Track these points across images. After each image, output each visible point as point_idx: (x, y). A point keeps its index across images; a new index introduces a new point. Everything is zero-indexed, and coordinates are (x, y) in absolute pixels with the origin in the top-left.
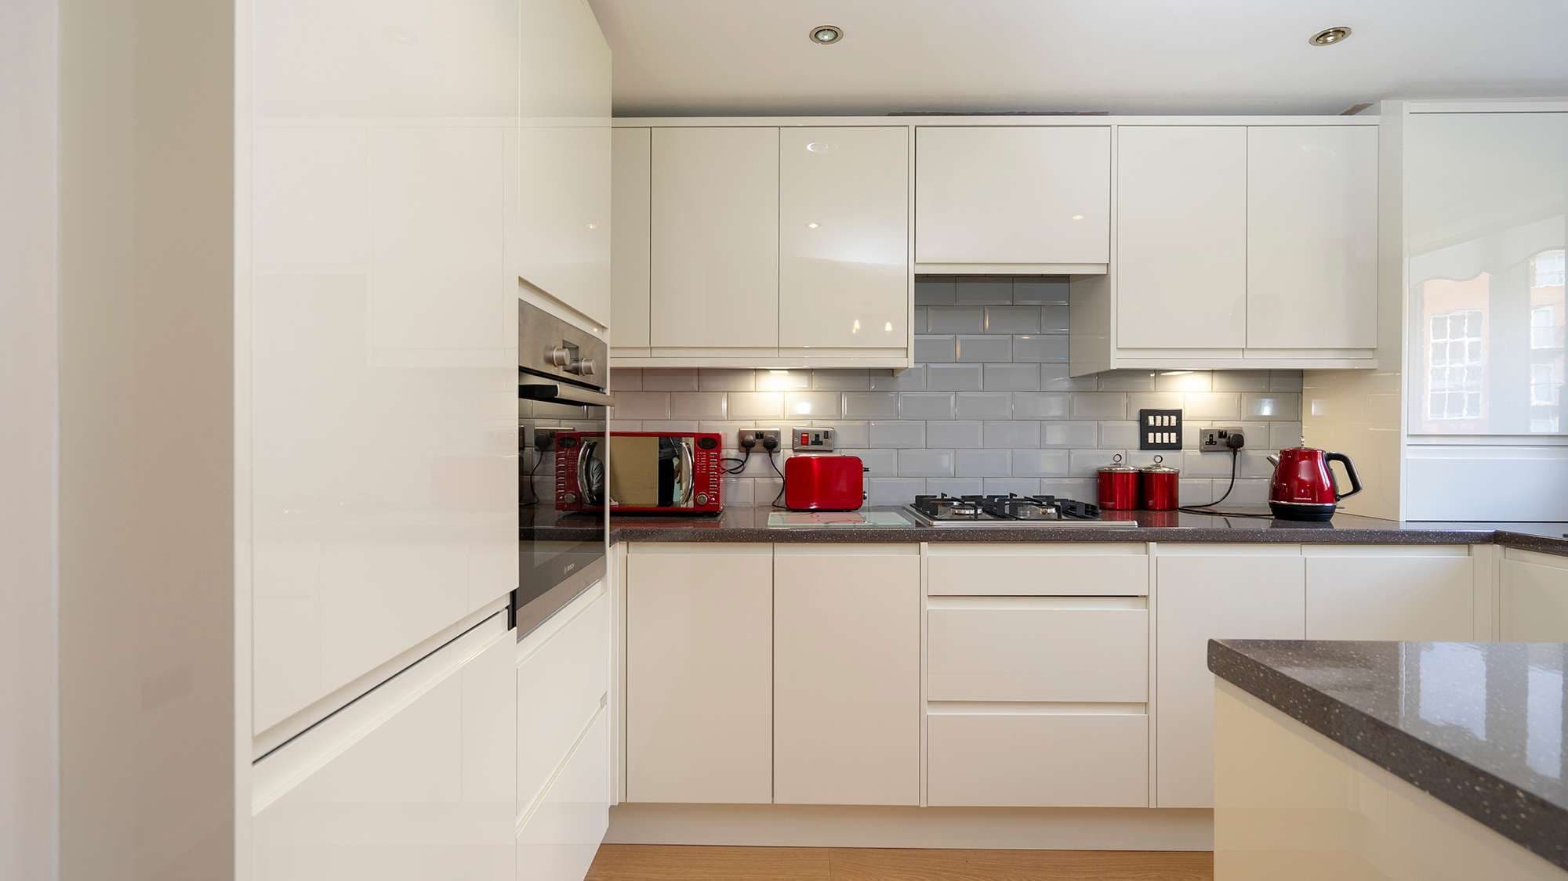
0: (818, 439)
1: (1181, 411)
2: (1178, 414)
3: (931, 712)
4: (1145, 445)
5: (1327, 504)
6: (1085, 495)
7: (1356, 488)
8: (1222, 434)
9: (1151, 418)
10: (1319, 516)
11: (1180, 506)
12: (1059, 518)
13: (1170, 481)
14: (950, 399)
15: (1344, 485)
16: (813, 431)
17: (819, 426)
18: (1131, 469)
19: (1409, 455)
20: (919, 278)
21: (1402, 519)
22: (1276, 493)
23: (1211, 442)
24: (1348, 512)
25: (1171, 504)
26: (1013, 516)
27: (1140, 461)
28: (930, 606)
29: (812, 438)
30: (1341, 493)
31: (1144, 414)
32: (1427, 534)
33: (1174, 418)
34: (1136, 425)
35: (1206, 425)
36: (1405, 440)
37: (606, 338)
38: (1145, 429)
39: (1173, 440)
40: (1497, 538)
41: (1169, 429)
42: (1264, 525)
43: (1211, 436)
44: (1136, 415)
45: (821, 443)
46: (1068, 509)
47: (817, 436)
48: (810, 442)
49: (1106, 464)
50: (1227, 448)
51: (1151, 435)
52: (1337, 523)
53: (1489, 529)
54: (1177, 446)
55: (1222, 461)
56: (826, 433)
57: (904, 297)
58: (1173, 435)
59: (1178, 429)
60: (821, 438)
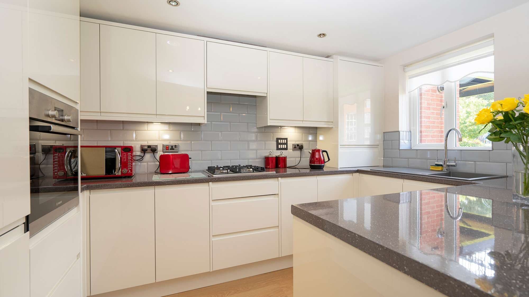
0: (173, 148)
1: (287, 138)
2: (286, 139)
3: (214, 239)
4: (278, 149)
5: (323, 164)
6: (261, 164)
7: (329, 159)
8: (298, 145)
9: (279, 140)
10: (321, 168)
11: (287, 166)
12: (253, 172)
13: (284, 159)
14: (219, 134)
15: (326, 159)
16: (170, 145)
17: (173, 143)
18: (274, 156)
19: (341, 151)
20: (208, 93)
21: (339, 168)
22: (311, 162)
23: (295, 147)
24: (328, 166)
25: (285, 167)
26: (240, 172)
27: (277, 153)
28: (213, 204)
29: (170, 147)
30: (326, 161)
31: (278, 139)
32: (344, 171)
33: (285, 140)
34: (275, 143)
35: (294, 143)
36: (339, 146)
37: (78, 107)
38: (278, 144)
39: (285, 147)
40: (358, 171)
41: (284, 144)
42: (308, 171)
43: (295, 146)
44: (275, 140)
45: (174, 149)
46: (256, 169)
47: (172, 147)
48: (169, 149)
49: (267, 154)
50: (299, 149)
51: (279, 146)
52: (325, 169)
53: (356, 169)
54: (286, 149)
55: (298, 153)
56: (175, 146)
57: (203, 99)
58: (285, 145)
59: (286, 144)
60: (174, 147)
